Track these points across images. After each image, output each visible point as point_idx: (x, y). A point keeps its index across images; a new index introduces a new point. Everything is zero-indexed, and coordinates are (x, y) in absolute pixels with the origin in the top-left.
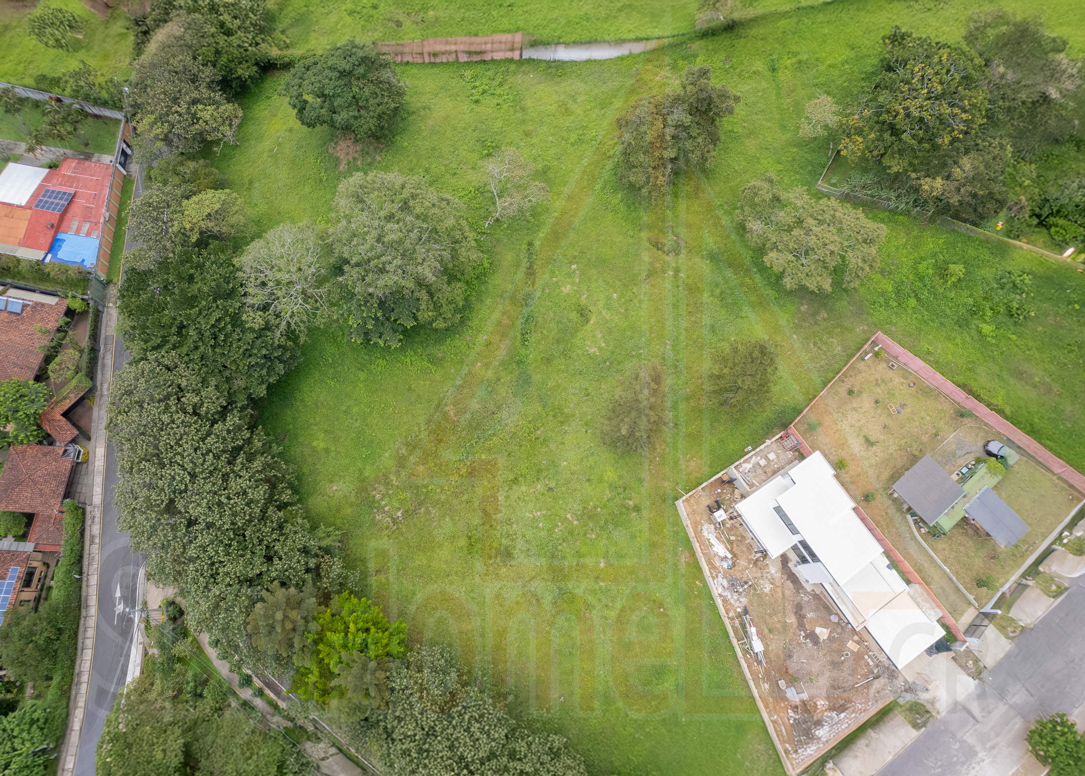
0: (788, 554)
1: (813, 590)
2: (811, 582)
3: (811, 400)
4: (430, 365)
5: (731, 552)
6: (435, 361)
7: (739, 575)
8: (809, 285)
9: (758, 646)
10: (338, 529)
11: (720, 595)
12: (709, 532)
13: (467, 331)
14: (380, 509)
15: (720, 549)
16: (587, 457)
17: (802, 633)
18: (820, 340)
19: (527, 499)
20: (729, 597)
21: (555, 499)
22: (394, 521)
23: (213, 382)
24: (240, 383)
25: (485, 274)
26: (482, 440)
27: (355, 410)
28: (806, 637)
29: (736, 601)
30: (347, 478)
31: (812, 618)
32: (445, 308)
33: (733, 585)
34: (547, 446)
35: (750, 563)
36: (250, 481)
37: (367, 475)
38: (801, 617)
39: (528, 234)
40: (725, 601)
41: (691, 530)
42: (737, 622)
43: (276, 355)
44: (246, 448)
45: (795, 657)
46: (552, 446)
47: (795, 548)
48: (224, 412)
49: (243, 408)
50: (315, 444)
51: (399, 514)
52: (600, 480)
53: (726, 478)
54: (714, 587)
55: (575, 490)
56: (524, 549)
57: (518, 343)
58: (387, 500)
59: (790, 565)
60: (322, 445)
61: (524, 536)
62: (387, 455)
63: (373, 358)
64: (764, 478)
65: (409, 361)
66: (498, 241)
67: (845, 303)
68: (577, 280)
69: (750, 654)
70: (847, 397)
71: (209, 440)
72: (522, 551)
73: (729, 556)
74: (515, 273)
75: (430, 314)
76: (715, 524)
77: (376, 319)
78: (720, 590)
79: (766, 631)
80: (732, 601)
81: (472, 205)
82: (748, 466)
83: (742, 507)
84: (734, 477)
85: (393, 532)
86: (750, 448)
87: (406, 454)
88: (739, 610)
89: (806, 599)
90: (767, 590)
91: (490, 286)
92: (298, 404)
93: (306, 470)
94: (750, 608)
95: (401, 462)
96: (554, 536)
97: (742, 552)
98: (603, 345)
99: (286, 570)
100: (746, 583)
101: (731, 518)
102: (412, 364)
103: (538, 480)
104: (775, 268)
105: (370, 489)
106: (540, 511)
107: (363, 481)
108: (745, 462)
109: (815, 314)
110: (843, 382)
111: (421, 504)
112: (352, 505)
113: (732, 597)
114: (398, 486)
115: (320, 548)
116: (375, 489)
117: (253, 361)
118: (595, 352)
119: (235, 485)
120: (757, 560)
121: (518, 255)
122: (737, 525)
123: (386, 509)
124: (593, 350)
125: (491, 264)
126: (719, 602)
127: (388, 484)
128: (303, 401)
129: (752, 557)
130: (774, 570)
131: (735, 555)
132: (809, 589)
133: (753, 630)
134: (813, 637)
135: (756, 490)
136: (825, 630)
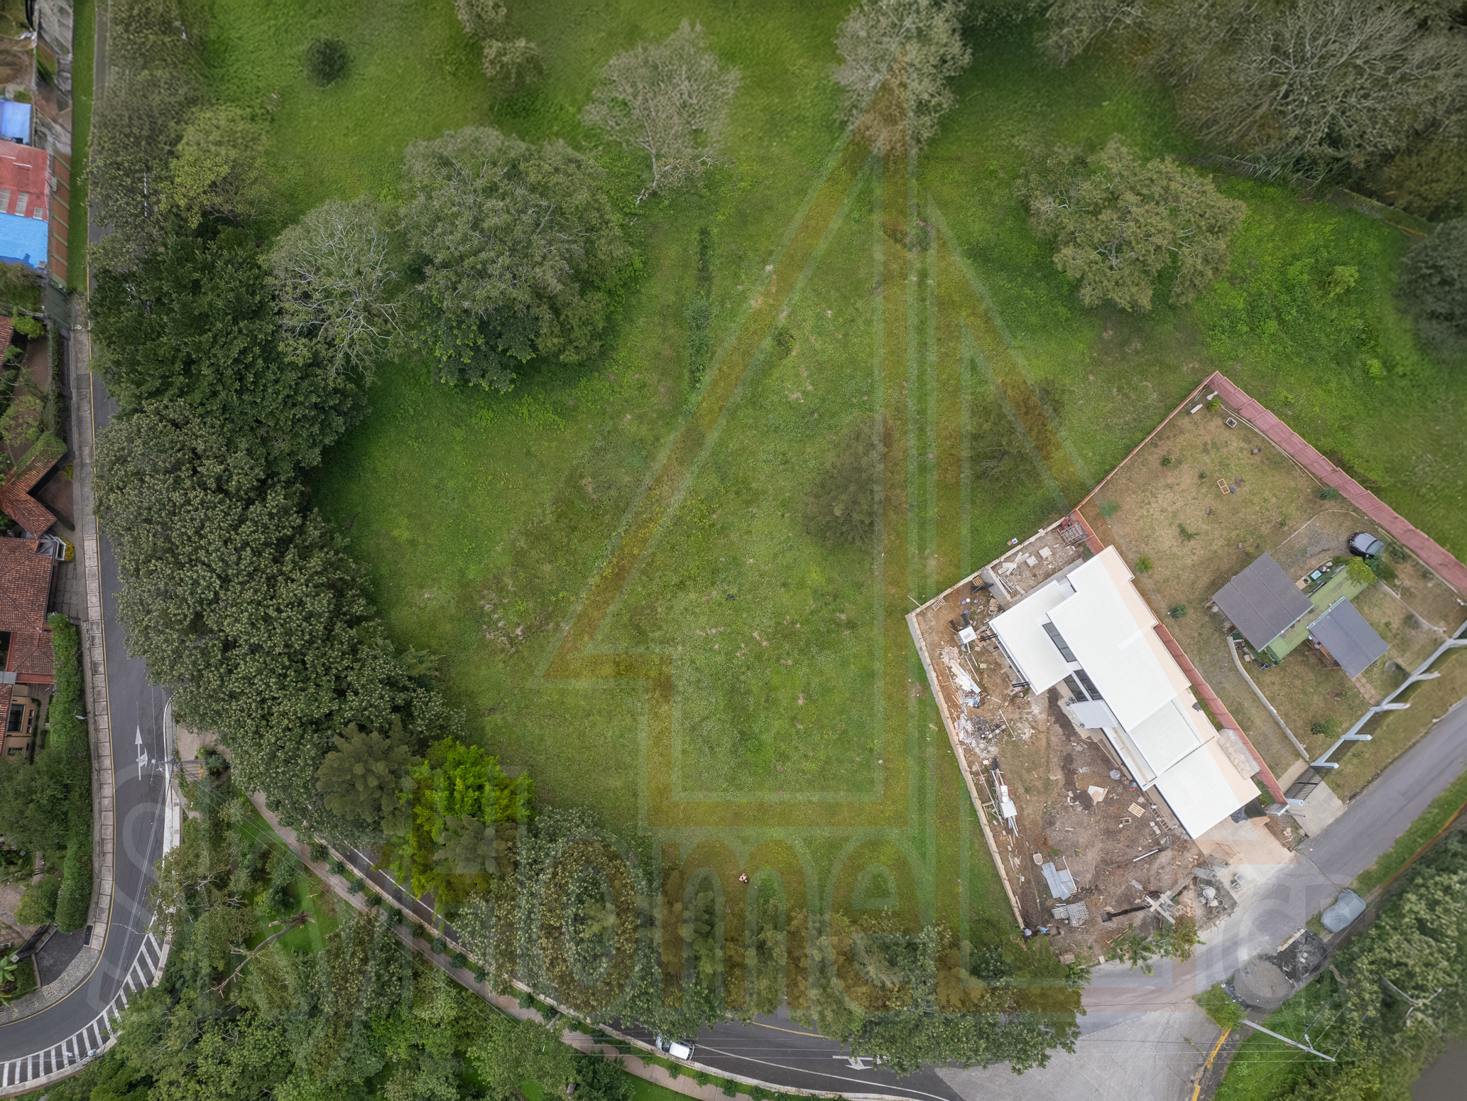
0: (1058, 688)
1: (1089, 738)
2: (1087, 727)
3: (1107, 473)
4: (556, 418)
5: (980, 684)
6: (565, 412)
7: (988, 716)
8: (1117, 299)
9: (1009, 810)
10: (434, 653)
11: (961, 743)
12: (951, 658)
13: (611, 366)
14: (492, 624)
15: (965, 681)
16: (783, 552)
17: (1070, 794)
18: (1128, 383)
19: (697, 610)
20: (974, 745)
21: (737, 610)
22: (512, 641)
23: (243, 445)
24: (281, 445)
25: (635, 279)
26: (634, 528)
27: (451, 484)
28: (1074, 799)
29: (982, 750)
30: (443, 581)
31: (1084, 774)
32: (577, 333)
33: (980, 729)
34: (727, 536)
35: (1004, 701)
36: (307, 586)
37: (471, 577)
38: (1069, 773)
39: (700, 216)
40: (969, 751)
41: (926, 654)
42: (982, 778)
43: (331, 403)
44: (298, 540)
45: (1058, 824)
46: (734, 536)
47: (1068, 680)
48: (262, 489)
49: (289, 483)
50: (395, 533)
51: (519, 632)
52: (801, 585)
53: (978, 583)
54: (954, 733)
55: (766, 598)
56: (693, 679)
57: (685, 385)
58: (500, 612)
59: (1061, 703)
60: (406, 535)
61: (693, 662)
62: (498, 549)
63: (473, 408)
64: (1032, 583)
65: (525, 412)
66: (655, 226)
67: (1170, 327)
68: (774, 289)
69: (997, 820)
70: (1160, 468)
71: (243, 528)
72: (690, 683)
73: (977, 690)
74: (682, 278)
75: (556, 341)
76: (959, 647)
77: (476, 349)
78: (962, 736)
79: (1021, 790)
80: (977, 750)
81: (616, 169)
82: (1011, 566)
83: (998, 624)
84: (990, 581)
85: (511, 657)
86: (1015, 540)
87: (525, 547)
88: (986, 762)
89: (1079, 748)
90: (1026, 737)
91: (644, 299)
92: (368, 475)
93: (384, 571)
94: (1001, 760)
95: (519, 559)
96: (735, 661)
97: (996, 685)
98: (810, 388)
99: (365, 709)
100: (998, 726)
101: (983, 639)
102: (530, 417)
103: (713, 584)
104: (1069, 273)
105: (476, 597)
106: (716, 627)
107: (467, 585)
108: (1006, 560)
109: (1124, 343)
110: (1156, 446)
111: (549, 617)
112: (452, 619)
113: (978, 746)
114: (515, 593)
115: (410, 678)
116: (483, 597)
117: (299, 412)
118: (798, 399)
119: (286, 592)
120: (1016, 696)
121: (685, 250)
122: (991, 649)
123: (500, 624)
124: (795, 396)
125: (644, 263)
126: (960, 752)
127: (501, 589)
128: (374, 471)
129: (1008, 691)
130: (1038, 710)
131: (984, 689)
132: (1084, 735)
133: (1004, 789)
134: (1085, 799)
135: (1020, 600)
136: (1101, 790)
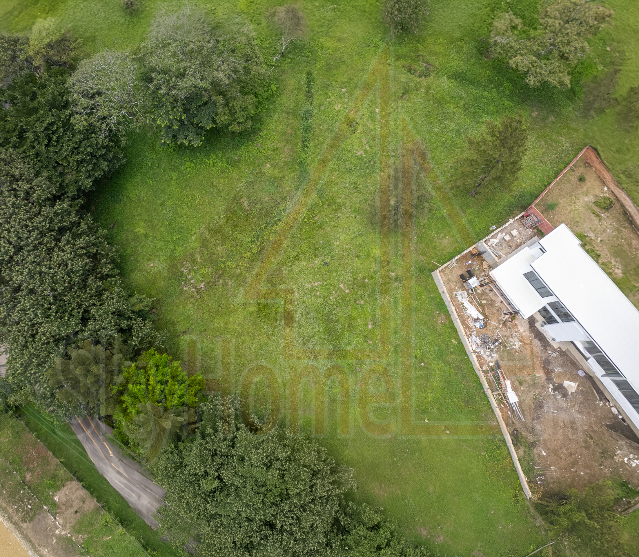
0: (535, 316)
1: (559, 348)
2: (557, 340)
3: (546, 186)
4: (228, 166)
5: (483, 313)
6: (232, 163)
7: (490, 334)
9: (513, 398)
10: (150, 297)
11: (474, 351)
12: (463, 298)
13: (259, 139)
14: (187, 281)
15: (473, 312)
16: (356, 237)
17: (551, 386)
18: (550, 139)
19: (306, 272)
20: (482, 353)
21: (330, 271)
22: (198, 291)
24: (70, 177)
25: (273, 96)
26: (270, 225)
27: (169, 203)
28: (554, 389)
29: (488, 356)
30: (161, 257)
31: (559, 373)
32: (238, 115)
33: (485, 342)
34: (323, 229)
35: (499, 324)
37: (177, 254)
38: (548, 372)
39: (307, 66)
40: (479, 356)
41: (448, 295)
42: (490, 375)
44: (74, 230)
45: (545, 408)
46: (327, 229)
47: (544, 311)
48: (54, 199)
49: (74, 199)
50: (137, 230)
51: (202, 285)
52: (368, 256)
53: (475, 252)
54: (469, 345)
55: (347, 264)
56: (304, 313)
57: (299, 148)
58: (192, 273)
59: (537, 325)
60: (142, 231)
61: (304, 303)
62: (193, 238)
63: (183, 161)
64: (509, 251)
65: (211, 163)
66: (284, 71)
67: (571, 109)
68: (346, 100)
69: (504, 404)
70: (578, 183)
72: (302, 315)
73: (481, 317)
74: (297, 95)
75: (226, 117)
76: (467, 291)
78: (474, 347)
79: (517, 383)
80: (485, 356)
81: (263, 45)
82: (495, 241)
83: (495, 274)
84: (482, 250)
85: (197, 300)
86: (494, 227)
87: (208, 237)
88: (491, 364)
89: (554, 355)
90: (516, 347)
91: (277, 106)
92: (125, 199)
93: (129, 251)
94: (501, 363)
95: (205, 244)
96: (330, 302)
97: (493, 314)
98: (368, 148)
99: (99, 330)
100: (497, 341)
101: (482, 285)
102: (214, 166)
103: (316, 256)
105: (179, 266)
106: (317, 282)
107: (174, 259)
108: (493, 237)
109: (543, 119)
110: (573, 171)
111: (220, 277)
112: (164, 279)
113: (485, 354)
114: (201, 263)
115: (133, 312)
116: (183, 266)
118: (361, 154)
120: (506, 321)
121: (299, 82)
122: (487, 291)
123: (192, 281)
124: (360, 153)
125: (278, 88)
126: (474, 358)
127: (193, 261)
128: (128, 197)
129: (502, 318)
130: (523, 329)
131: (486, 316)
132: (556, 346)
133: (508, 383)
134: (559, 388)
135: (504, 261)
136: (573, 384)
